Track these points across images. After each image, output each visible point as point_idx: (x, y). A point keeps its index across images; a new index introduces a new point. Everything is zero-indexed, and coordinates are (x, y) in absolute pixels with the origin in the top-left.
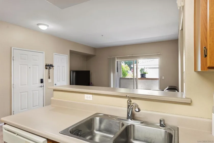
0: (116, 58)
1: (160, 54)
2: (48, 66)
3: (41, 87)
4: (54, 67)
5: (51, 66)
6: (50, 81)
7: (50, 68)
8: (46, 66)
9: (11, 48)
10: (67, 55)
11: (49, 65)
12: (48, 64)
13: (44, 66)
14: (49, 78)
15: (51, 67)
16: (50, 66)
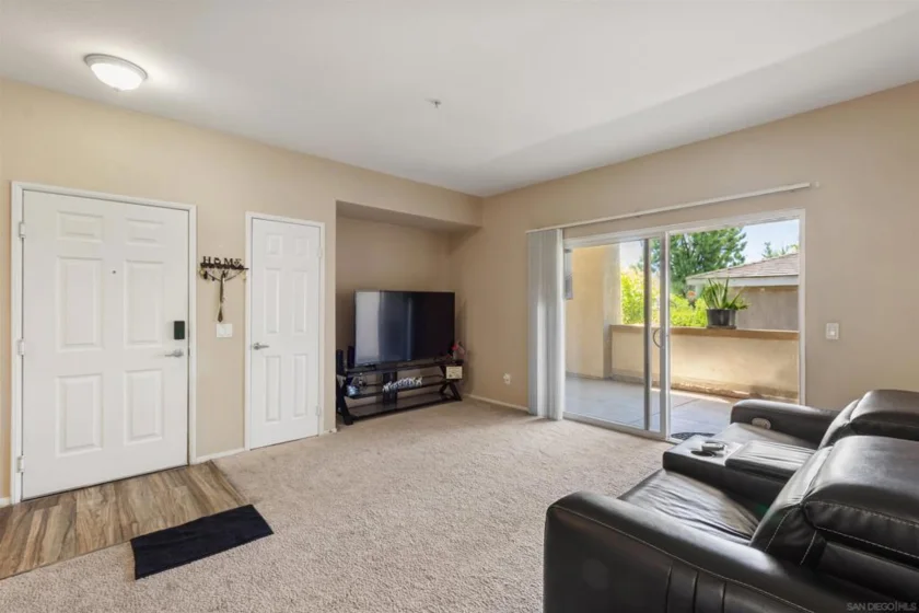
0: (559, 233)
1: (807, 185)
2: (219, 266)
3: (178, 355)
4: (248, 273)
5: (233, 267)
6: (225, 330)
7: (224, 275)
8: (204, 265)
9: (10, 184)
10: (322, 225)
11: (223, 263)
12: (217, 259)
13: (194, 268)
14: (220, 318)
15: (231, 272)
16: (225, 266)
